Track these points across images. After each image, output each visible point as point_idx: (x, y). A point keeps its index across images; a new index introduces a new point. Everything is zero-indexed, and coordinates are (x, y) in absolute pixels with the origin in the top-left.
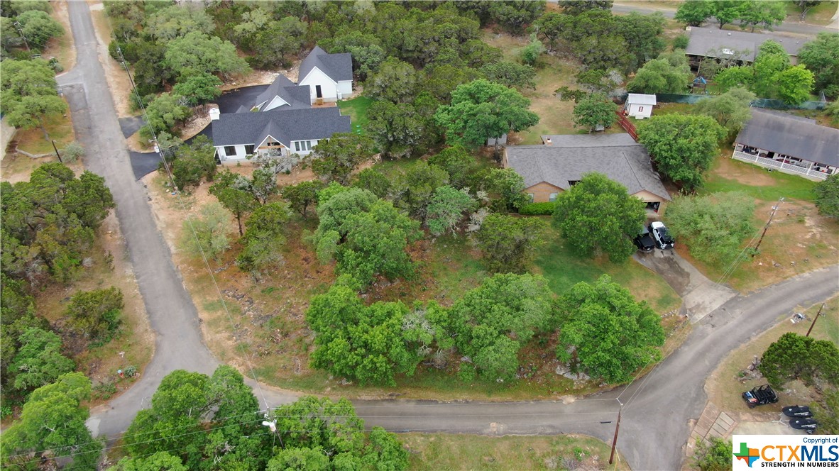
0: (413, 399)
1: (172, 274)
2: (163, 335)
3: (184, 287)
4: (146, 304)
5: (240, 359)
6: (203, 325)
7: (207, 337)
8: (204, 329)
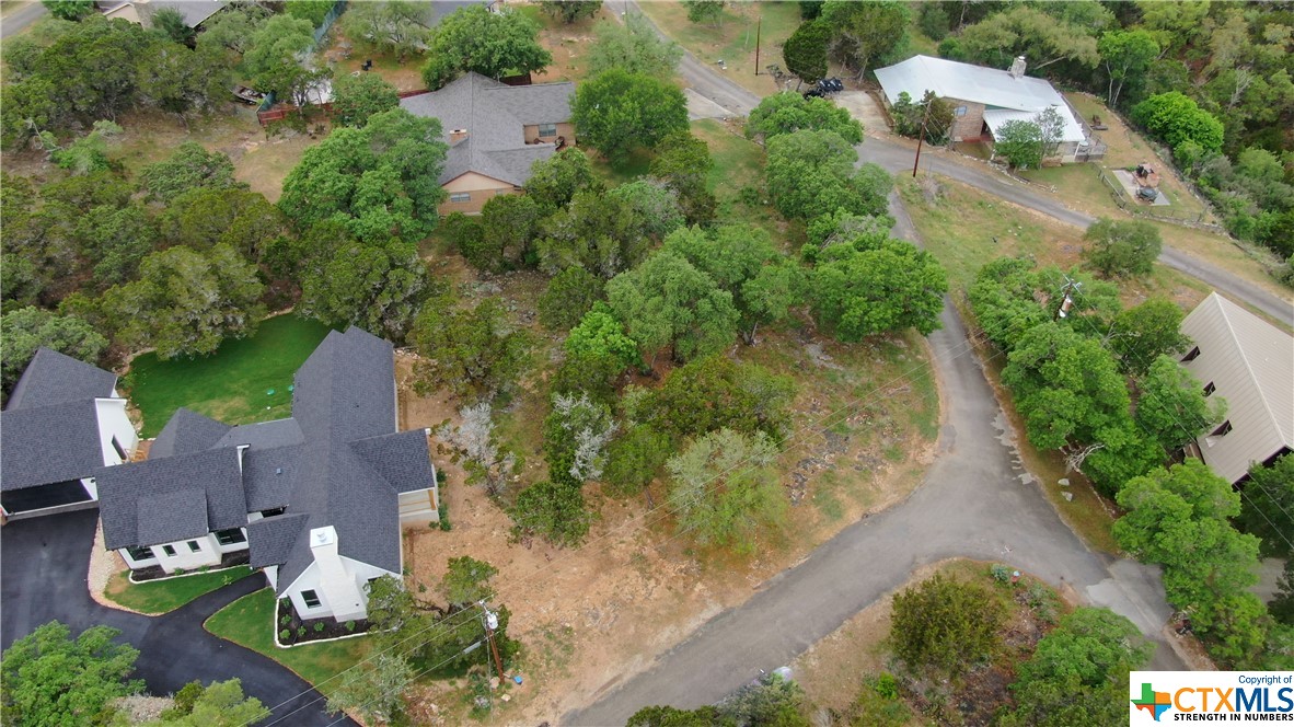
1: (777, 590)
2: (915, 557)
3: (803, 561)
4: (860, 607)
5: (912, 453)
6: (873, 510)
7: (893, 498)
8: (880, 507)
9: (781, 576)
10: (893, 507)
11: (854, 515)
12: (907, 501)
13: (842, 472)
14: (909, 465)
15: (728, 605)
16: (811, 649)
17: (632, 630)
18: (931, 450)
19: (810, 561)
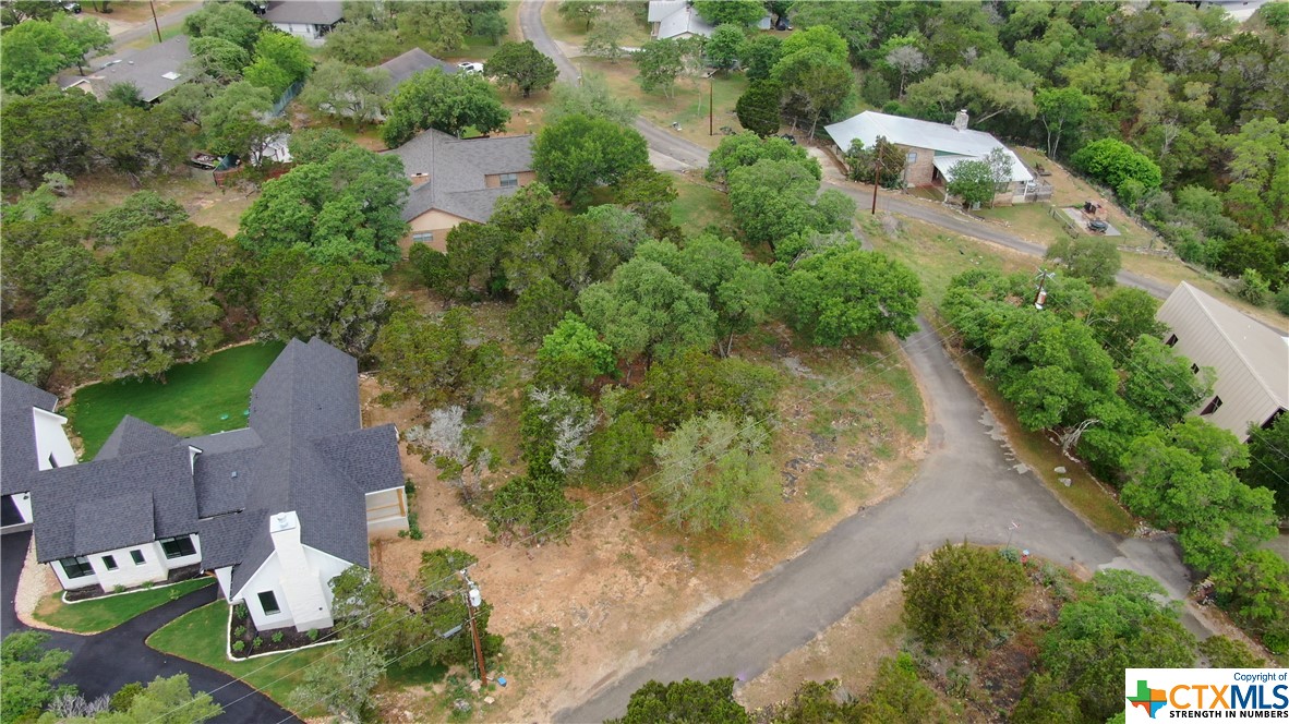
1: (777, 582)
2: (916, 544)
3: (802, 553)
5: (902, 451)
6: (868, 503)
7: (888, 491)
8: (876, 500)
9: (779, 567)
10: (890, 500)
11: (849, 508)
12: (902, 493)
13: (832, 470)
14: (900, 461)
15: (727, 598)
16: (820, 637)
17: (624, 627)
18: (921, 447)
19: (809, 553)
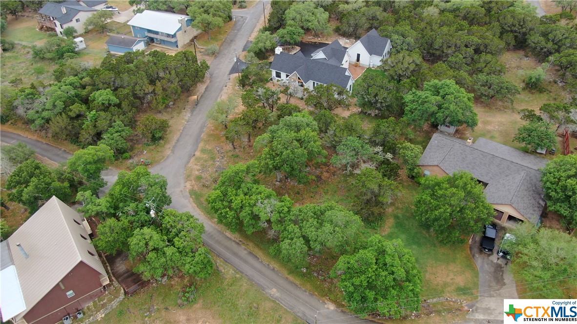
0: (248, 250)
1: (202, 127)
2: (174, 154)
3: (202, 136)
4: (180, 136)
5: (194, 182)
6: (194, 158)
7: (190, 165)
8: (192, 160)
9: (204, 130)
10: (188, 162)
11: (198, 154)
12: (185, 166)
13: (210, 163)
14: (192, 178)
18: (188, 187)
